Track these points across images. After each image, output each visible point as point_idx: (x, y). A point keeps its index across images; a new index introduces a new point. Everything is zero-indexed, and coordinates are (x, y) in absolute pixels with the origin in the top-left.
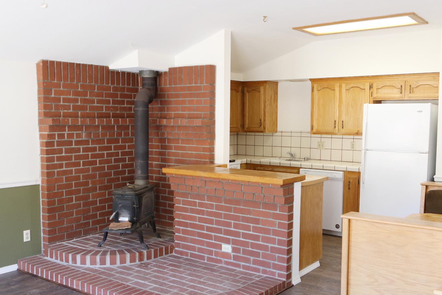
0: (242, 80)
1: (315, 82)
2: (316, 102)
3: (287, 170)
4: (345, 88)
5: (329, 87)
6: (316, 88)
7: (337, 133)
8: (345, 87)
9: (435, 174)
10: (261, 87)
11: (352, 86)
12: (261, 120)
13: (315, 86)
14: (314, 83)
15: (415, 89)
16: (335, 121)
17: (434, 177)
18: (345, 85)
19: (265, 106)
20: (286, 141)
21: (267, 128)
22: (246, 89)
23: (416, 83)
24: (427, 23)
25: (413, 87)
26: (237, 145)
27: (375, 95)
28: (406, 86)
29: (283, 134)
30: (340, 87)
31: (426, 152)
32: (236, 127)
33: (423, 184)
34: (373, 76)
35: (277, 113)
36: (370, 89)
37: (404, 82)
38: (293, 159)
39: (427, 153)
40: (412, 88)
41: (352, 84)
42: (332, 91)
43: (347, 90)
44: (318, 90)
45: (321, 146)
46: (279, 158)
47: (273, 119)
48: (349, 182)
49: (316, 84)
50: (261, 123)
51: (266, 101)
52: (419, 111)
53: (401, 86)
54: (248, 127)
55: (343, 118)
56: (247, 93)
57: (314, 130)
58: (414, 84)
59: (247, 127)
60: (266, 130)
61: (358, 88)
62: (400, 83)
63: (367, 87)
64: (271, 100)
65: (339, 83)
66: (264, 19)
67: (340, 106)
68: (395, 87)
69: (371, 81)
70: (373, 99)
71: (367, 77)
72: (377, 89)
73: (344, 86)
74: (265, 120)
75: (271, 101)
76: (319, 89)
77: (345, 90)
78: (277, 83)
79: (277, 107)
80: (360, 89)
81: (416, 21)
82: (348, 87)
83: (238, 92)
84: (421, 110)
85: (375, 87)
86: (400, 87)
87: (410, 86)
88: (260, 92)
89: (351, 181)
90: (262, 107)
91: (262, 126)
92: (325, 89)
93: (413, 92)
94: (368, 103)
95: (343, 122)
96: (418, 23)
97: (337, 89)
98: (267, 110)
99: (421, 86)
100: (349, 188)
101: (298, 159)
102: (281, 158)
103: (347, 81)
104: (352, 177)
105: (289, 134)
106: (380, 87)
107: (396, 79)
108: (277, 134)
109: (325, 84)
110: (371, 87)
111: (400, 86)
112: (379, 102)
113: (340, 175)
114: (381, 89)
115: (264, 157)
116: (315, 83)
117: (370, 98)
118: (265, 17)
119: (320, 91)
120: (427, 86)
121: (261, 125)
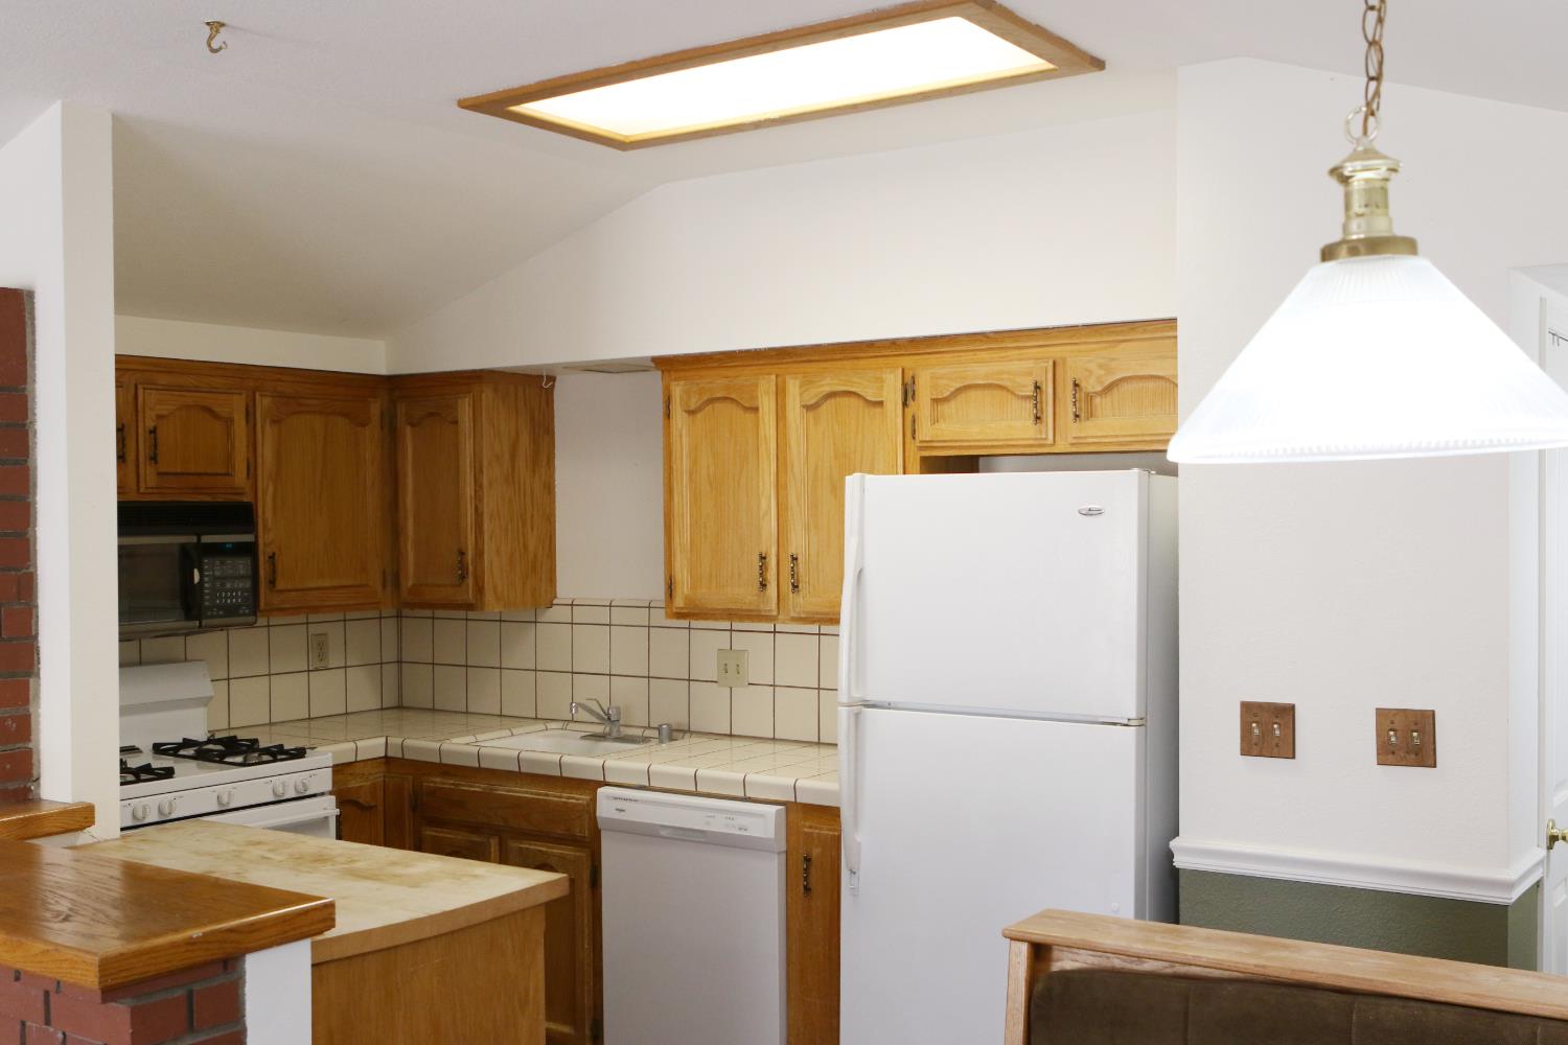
0: (383, 371)
1: (676, 371)
2: (683, 464)
3: (547, 795)
4: (798, 398)
5: (733, 396)
6: (678, 400)
7: (775, 613)
8: (801, 395)
9: (1176, 833)
10: (459, 401)
11: (827, 389)
12: (462, 553)
13: (677, 390)
14: (673, 375)
15: (1097, 400)
16: (763, 558)
17: (1173, 844)
18: (797, 383)
19: (481, 486)
20: (592, 649)
21: (495, 588)
22: (401, 409)
23: (1102, 372)
24: (1098, 64)
25: (1090, 389)
26: (400, 662)
27: (926, 432)
28: (1059, 389)
29: (580, 615)
30: (780, 393)
31: (1126, 722)
32: (352, 586)
33: (1014, 934)
34: (913, 341)
35: (550, 519)
36: (905, 404)
37: (1051, 363)
38: (615, 730)
39: (1132, 723)
40: (1087, 394)
41: (828, 380)
42: (749, 416)
43: (809, 408)
44: (686, 411)
45: (731, 668)
46: (560, 725)
47: (525, 547)
48: (808, 860)
49: (682, 383)
50: (462, 566)
51: (485, 463)
52: (1090, 513)
53: (1037, 387)
54: (414, 585)
55: (797, 543)
56: (408, 429)
57: (679, 602)
58: (1091, 372)
59: (410, 583)
60: (489, 596)
61: (853, 401)
62: (1030, 374)
63: (892, 393)
64: (513, 457)
65: (773, 377)
66: (211, 38)
67: (780, 487)
68: (1013, 393)
69: (907, 362)
70: (921, 448)
71: (889, 347)
72: (936, 401)
73: (793, 387)
74: (479, 553)
75: (513, 468)
76: (693, 407)
77: (798, 408)
78: (552, 379)
79: (549, 488)
80: (861, 403)
81: (1040, 56)
82: (812, 396)
83: (363, 425)
84: (1098, 507)
85: (924, 393)
86: (1030, 390)
87: (1076, 385)
88: (456, 422)
89: (816, 852)
90: (469, 490)
91: (470, 581)
92: (718, 406)
93: (1091, 415)
94: (901, 470)
95: (795, 559)
96: (1051, 66)
97: (767, 405)
98: (489, 504)
99: (1126, 387)
100: (807, 889)
101: (638, 732)
102: (572, 726)
103: (807, 365)
104: (819, 835)
105: (602, 615)
106: (946, 394)
107: (1017, 352)
108: (555, 613)
109: (716, 382)
110: (908, 393)
111: (1032, 388)
112: (968, 464)
113: (765, 823)
114: (953, 404)
115: (506, 721)
116: (676, 379)
117: (907, 446)
118: (216, 26)
119: (699, 416)
120: (1151, 385)
121: (463, 577)
